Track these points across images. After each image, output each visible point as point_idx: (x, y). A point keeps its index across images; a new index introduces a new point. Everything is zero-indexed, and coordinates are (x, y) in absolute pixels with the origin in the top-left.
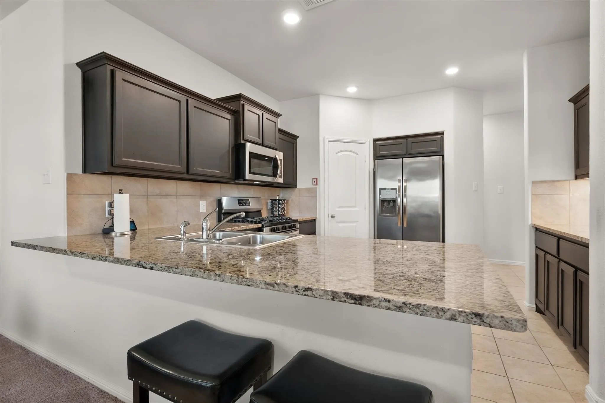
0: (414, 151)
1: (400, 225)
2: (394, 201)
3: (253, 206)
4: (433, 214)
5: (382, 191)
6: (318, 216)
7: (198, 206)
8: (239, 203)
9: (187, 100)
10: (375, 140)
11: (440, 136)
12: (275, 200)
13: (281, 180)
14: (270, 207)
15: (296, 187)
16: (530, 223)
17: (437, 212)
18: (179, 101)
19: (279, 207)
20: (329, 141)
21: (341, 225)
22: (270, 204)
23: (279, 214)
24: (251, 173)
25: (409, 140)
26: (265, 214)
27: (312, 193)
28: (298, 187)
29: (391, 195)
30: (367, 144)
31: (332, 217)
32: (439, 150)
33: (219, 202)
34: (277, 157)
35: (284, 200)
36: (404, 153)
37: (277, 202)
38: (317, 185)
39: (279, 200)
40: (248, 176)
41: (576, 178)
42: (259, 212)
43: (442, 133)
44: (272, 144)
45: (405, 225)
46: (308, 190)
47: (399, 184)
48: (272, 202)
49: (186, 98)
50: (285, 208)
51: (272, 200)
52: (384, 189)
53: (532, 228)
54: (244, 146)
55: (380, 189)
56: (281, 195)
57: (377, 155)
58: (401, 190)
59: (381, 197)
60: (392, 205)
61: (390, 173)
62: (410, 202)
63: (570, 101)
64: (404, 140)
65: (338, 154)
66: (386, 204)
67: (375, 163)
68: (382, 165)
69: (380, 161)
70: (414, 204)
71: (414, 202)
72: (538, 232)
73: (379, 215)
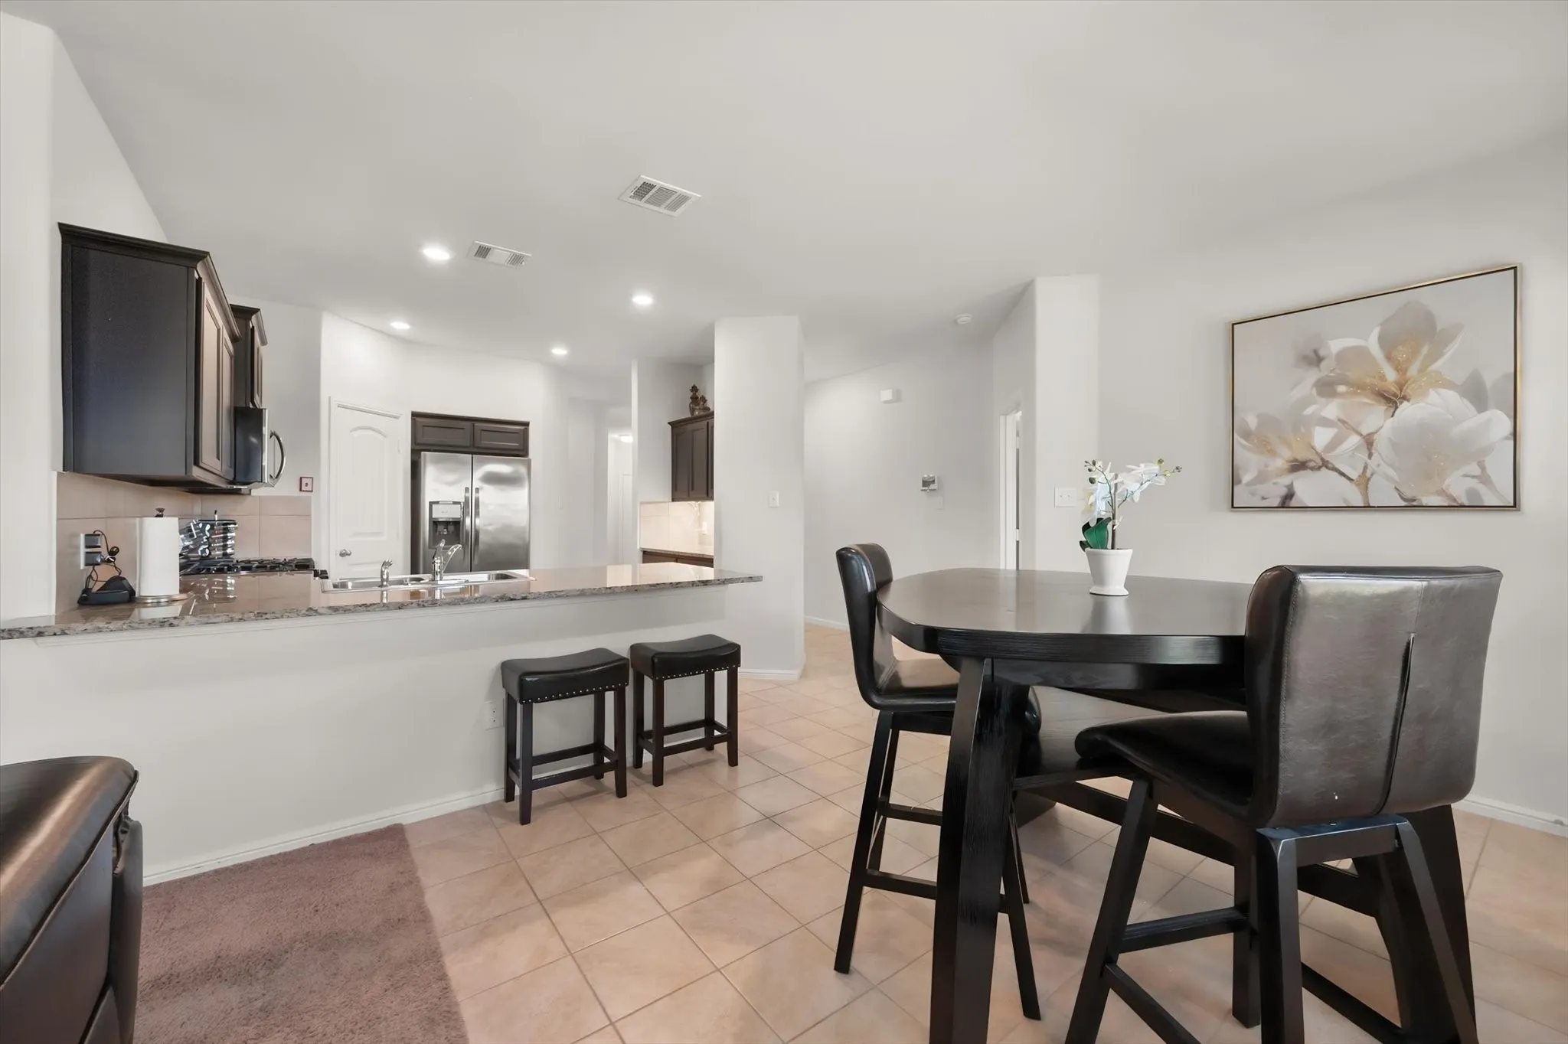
0: (485, 443)
1: (467, 561)
2: (462, 523)
6: (313, 555)
10: (415, 415)
11: (522, 428)
16: (638, 547)
20: (340, 407)
25: (477, 424)
29: (455, 513)
30: (400, 419)
31: (343, 555)
32: (521, 448)
36: (468, 443)
38: (312, 491)
41: (673, 500)
43: (526, 424)
45: (476, 561)
52: (437, 503)
53: (639, 554)
54: (260, 415)
55: (431, 504)
57: (419, 441)
58: (470, 505)
59: (433, 517)
60: (452, 530)
61: (451, 477)
62: (485, 525)
63: (669, 423)
64: (469, 424)
65: (357, 434)
66: (440, 528)
67: (420, 457)
68: (436, 462)
69: (422, 453)
70: (490, 528)
71: (490, 525)
72: (650, 556)
73: (430, 548)
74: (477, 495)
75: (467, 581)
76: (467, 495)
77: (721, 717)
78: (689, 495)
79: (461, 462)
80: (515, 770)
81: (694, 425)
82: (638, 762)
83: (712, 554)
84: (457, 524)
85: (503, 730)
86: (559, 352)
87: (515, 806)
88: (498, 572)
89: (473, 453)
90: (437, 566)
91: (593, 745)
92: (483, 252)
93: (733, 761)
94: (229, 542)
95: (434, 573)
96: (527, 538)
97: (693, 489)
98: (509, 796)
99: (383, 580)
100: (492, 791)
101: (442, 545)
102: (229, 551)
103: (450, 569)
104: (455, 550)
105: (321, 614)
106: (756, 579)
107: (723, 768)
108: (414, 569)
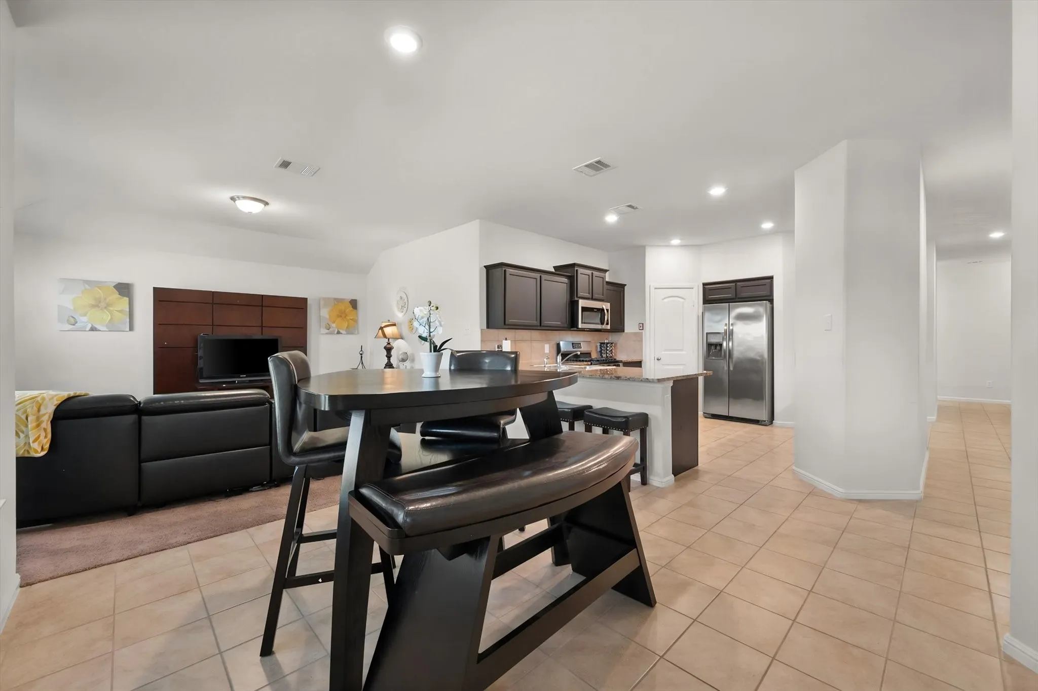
0: (744, 295)
1: (726, 368)
2: (721, 345)
3: (584, 348)
4: (758, 358)
5: (709, 335)
6: (644, 359)
7: (544, 348)
8: (573, 346)
9: (541, 276)
10: (704, 284)
11: (769, 281)
12: (604, 343)
13: (609, 327)
14: (599, 349)
15: (624, 331)
17: (762, 356)
18: (536, 279)
19: (607, 350)
20: (655, 288)
21: (667, 367)
22: (599, 347)
23: (607, 356)
24: (582, 323)
25: (738, 284)
26: (594, 356)
27: (638, 337)
28: (625, 331)
29: (719, 339)
30: (695, 289)
31: (658, 359)
32: (769, 295)
33: (558, 345)
34: (604, 307)
35: (612, 344)
36: (732, 298)
37: (605, 345)
38: (643, 329)
39: (607, 343)
40: (580, 326)
42: (588, 354)
43: (771, 278)
44: (601, 297)
45: (731, 369)
46: (635, 334)
47: (726, 328)
48: (601, 345)
49: (539, 275)
50: (613, 351)
51: (601, 343)
52: (711, 333)
54: (577, 302)
55: (707, 334)
56: (610, 339)
57: (706, 299)
58: (730, 334)
59: (708, 341)
60: (718, 349)
61: (718, 318)
62: (735, 347)
64: (734, 284)
65: (665, 300)
66: (711, 348)
68: (711, 310)
69: (708, 305)
70: (740, 349)
71: (739, 346)
73: (706, 358)
74: (732, 328)
79: (723, 309)
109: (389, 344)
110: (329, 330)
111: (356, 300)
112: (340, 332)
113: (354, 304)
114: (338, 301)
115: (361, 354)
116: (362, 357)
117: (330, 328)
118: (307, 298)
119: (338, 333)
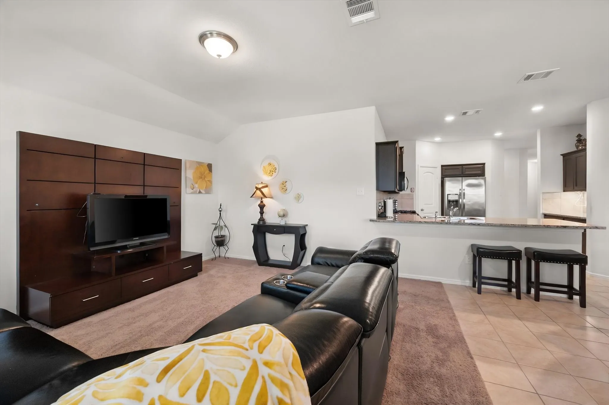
0: (467, 173)
1: (460, 215)
4: (481, 209)
5: (449, 195)
6: (416, 209)
10: (442, 166)
11: (482, 165)
16: (541, 212)
20: (420, 167)
25: (464, 166)
27: (411, 197)
29: (456, 198)
30: (437, 168)
31: (422, 210)
32: (482, 173)
36: (460, 173)
38: (414, 192)
41: (564, 191)
43: (484, 164)
45: (464, 215)
46: (409, 195)
52: (450, 194)
53: (542, 215)
55: (448, 195)
57: (444, 174)
58: (462, 195)
59: (449, 199)
60: (456, 203)
61: (454, 185)
62: (467, 202)
63: (561, 155)
64: (461, 167)
65: (425, 174)
66: (451, 203)
67: (444, 179)
68: (449, 181)
69: (445, 178)
70: (469, 203)
71: (469, 202)
72: (546, 216)
73: (447, 209)
74: (464, 191)
75: (460, 219)
76: (460, 191)
77: (576, 285)
78: (574, 189)
79: (459, 180)
80: (476, 278)
81: (579, 154)
82: (529, 292)
83: (586, 217)
84: (457, 202)
85: (472, 265)
86: (498, 134)
87: (476, 289)
88: (471, 217)
89: (462, 177)
90: (451, 213)
91: (508, 279)
92: (465, 113)
93: (583, 304)
94: (396, 206)
95: (449, 215)
96: (485, 207)
97: (576, 186)
98: (474, 286)
99: (436, 217)
100: (468, 283)
101: (452, 207)
102: (396, 208)
103: (455, 215)
104: (456, 209)
105: (422, 223)
106: (600, 228)
107: (577, 307)
108: (442, 214)
109: (262, 202)
110: (193, 189)
111: (211, 164)
112: (201, 191)
113: (210, 166)
114: (200, 164)
115: (220, 211)
116: (220, 213)
117: (194, 188)
118: (181, 160)
119: (200, 192)
